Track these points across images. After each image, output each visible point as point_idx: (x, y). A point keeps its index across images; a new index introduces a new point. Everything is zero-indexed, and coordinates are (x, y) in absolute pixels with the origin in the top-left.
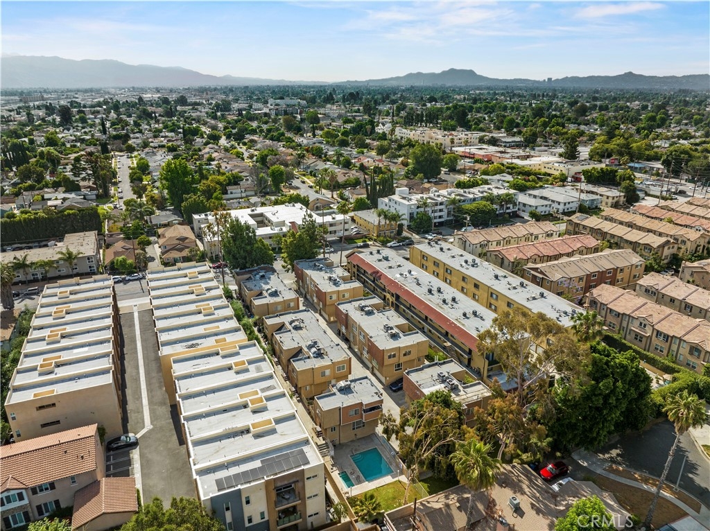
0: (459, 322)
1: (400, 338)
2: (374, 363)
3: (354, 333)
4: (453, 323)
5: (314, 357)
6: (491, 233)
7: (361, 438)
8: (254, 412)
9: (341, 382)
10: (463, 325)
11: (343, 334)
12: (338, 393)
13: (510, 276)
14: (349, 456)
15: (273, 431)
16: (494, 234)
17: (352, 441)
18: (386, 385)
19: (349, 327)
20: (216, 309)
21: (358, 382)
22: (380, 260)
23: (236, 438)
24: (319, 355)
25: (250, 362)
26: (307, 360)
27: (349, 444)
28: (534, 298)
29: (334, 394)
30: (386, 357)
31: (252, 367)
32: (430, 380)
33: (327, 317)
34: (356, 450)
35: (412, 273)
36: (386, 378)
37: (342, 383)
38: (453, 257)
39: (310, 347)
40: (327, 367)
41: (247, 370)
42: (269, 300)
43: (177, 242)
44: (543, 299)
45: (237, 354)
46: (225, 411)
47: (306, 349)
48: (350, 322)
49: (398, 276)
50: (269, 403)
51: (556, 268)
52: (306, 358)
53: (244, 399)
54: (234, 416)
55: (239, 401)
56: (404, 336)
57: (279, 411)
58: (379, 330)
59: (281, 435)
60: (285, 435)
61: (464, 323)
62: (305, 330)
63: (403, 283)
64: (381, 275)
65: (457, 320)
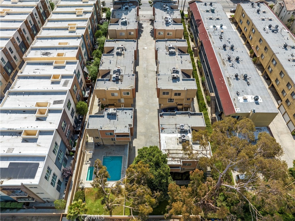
0: (229, 81)
1: (179, 81)
4: (223, 80)
5: (113, 81)
7: (118, 145)
8: (38, 119)
10: (230, 85)
12: (106, 116)
15: (35, 140)
17: (112, 145)
18: (162, 107)
20: (78, 28)
21: (125, 111)
23: (14, 137)
24: (117, 80)
25: (63, 77)
26: (107, 82)
27: (109, 147)
29: (103, 116)
30: (161, 93)
31: (63, 81)
32: (174, 126)
35: (223, 27)
36: (161, 104)
38: (263, 20)
39: (115, 72)
41: (58, 83)
42: (118, 27)
45: (63, 67)
46: (24, 112)
47: (112, 73)
49: (212, 27)
50: (50, 114)
53: (36, 108)
54: (26, 118)
55: (34, 107)
56: (183, 80)
57: (51, 123)
58: (169, 70)
59: (38, 145)
60: (39, 146)
61: (231, 83)
62: (122, 56)
63: (211, 34)
64: (200, 24)
65: (228, 78)
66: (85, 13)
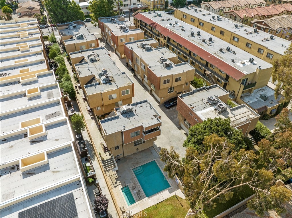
0: (218, 55)
1: (173, 67)
2: (153, 87)
3: (137, 65)
4: (213, 56)
5: (104, 83)
6: (225, 3)
7: (142, 151)
8: (33, 142)
9: (124, 106)
10: (221, 58)
11: (130, 66)
12: (121, 116)
13: (245, 26)
14: (131, 169)
15: (45, 167)
16: (227, 3)
17: (135, 154)
18: (161, 103)
19: (133, 60)
20: (31, 47)
21: (139, 105)
22: (155, 16)
23: (4, 176)
24: (108, 81)
25: (42, 90)
26: (98, 86)
27: (132, 157)
28: (267, 40)
29: (118, 117)
30: (162, 82)
31: (44, 94)
32: (201, 103)
33: (119, 54)
34: (138, 163)
35: (178, 24)
36: (161, 98)
37: (125, 108)
38: (204, 15)
39: (101, 75)
40: (114, 91)
41: (39, 97)
42: (75, 42)
43: (28, 10)
44: (273, 40)
45: (36, 82)
46: (5, 141)
47: (97, 77)
48: (134, 57)
49: (169, 25)
50: (49, 131)
51: (275, 21)
52: (96, 85)
53: (25, 128)
54: (12, 147)
55: (20, 129)
56: (176, 66)
57: (57, 140)
58: (157, 62)
59: (54, 172)
60: (57, 172)
61: (221, 56)
62: (98, 62)
63: (172, 29)
64: (156, 25)
65: (215, 54)
66: (31, 34)
